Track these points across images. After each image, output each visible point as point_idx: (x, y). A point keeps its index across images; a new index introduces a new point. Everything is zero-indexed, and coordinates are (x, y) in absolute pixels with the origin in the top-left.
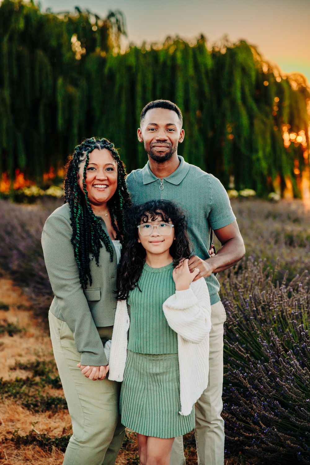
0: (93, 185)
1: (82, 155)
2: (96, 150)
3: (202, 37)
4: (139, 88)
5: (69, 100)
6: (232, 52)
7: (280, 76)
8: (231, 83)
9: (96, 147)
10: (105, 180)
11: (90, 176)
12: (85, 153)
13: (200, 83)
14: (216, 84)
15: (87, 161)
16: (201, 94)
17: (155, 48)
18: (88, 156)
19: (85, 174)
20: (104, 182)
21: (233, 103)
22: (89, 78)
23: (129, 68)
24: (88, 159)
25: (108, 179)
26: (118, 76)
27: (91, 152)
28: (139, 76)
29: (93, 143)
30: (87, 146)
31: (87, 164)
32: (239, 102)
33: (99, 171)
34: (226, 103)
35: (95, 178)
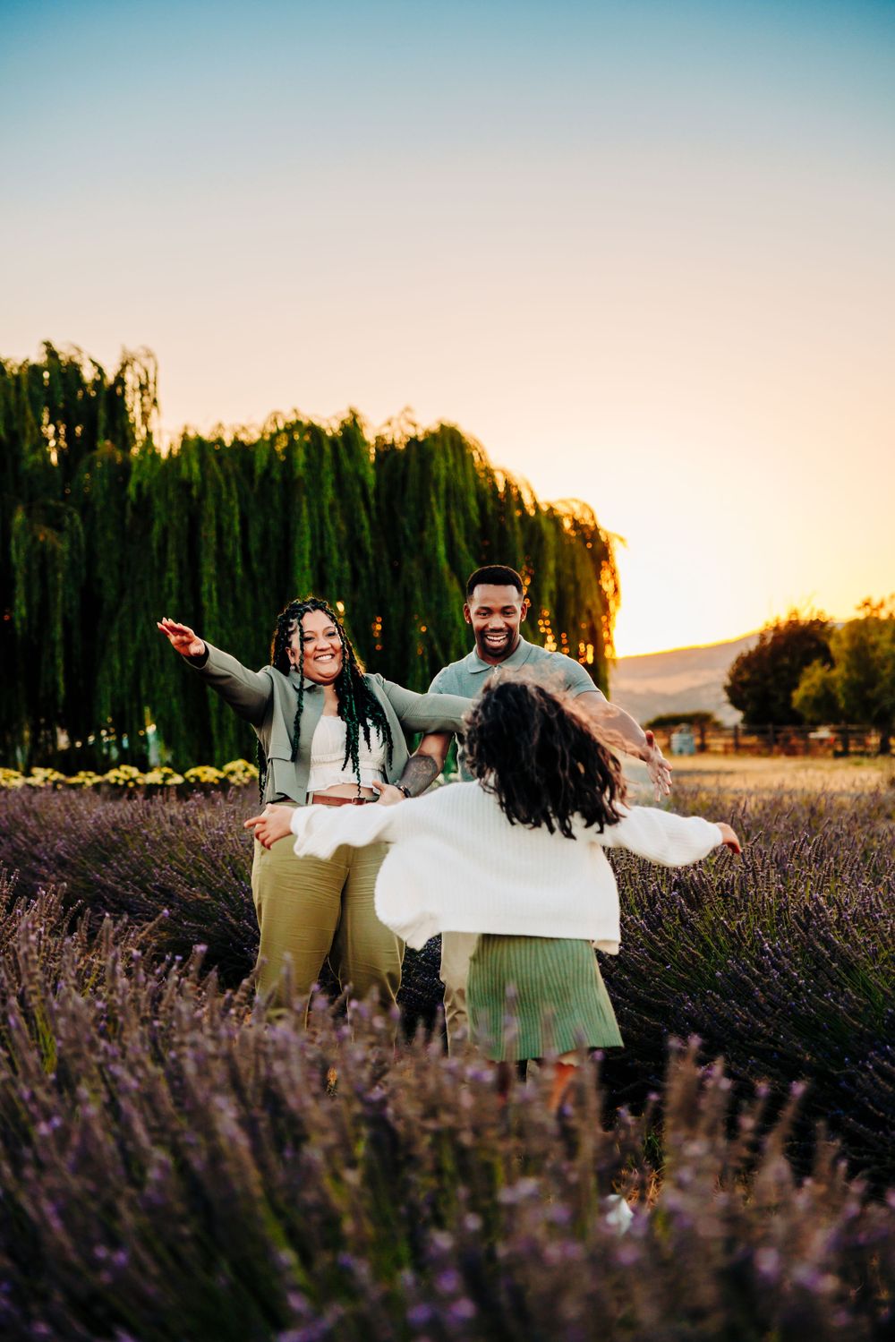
0: (315, 658)
1: (291, 625)
2: (307, 614)
3: (355, 416)
4: (209, 533)
5: (43, 560)
6: (422, 450)
7: (536, 506)
8: (422, 523)
9: (308, 610)
10: (329, 649)
11: (309, 647)
12: (295, 621)
13: (352, 522)
14: (387, 525)
15: (301, 630)
16: (354, 547)
17: (243, 437)
18: (299, 624)
19: (302, 646)
20: (328, 652)
21: (429, 567)
22: (86, 508)
23: (186, 486)
24: (301, 626)
25: (332, 647)
26: (158, 504)
27: (301, 618)
28: (210, 505)
29: (300, 606)
30: (294, 612)
31: (302, 634)
32: (444, 564)
33: (318, 640)
34: (413, 568)
35: (316, 649)
